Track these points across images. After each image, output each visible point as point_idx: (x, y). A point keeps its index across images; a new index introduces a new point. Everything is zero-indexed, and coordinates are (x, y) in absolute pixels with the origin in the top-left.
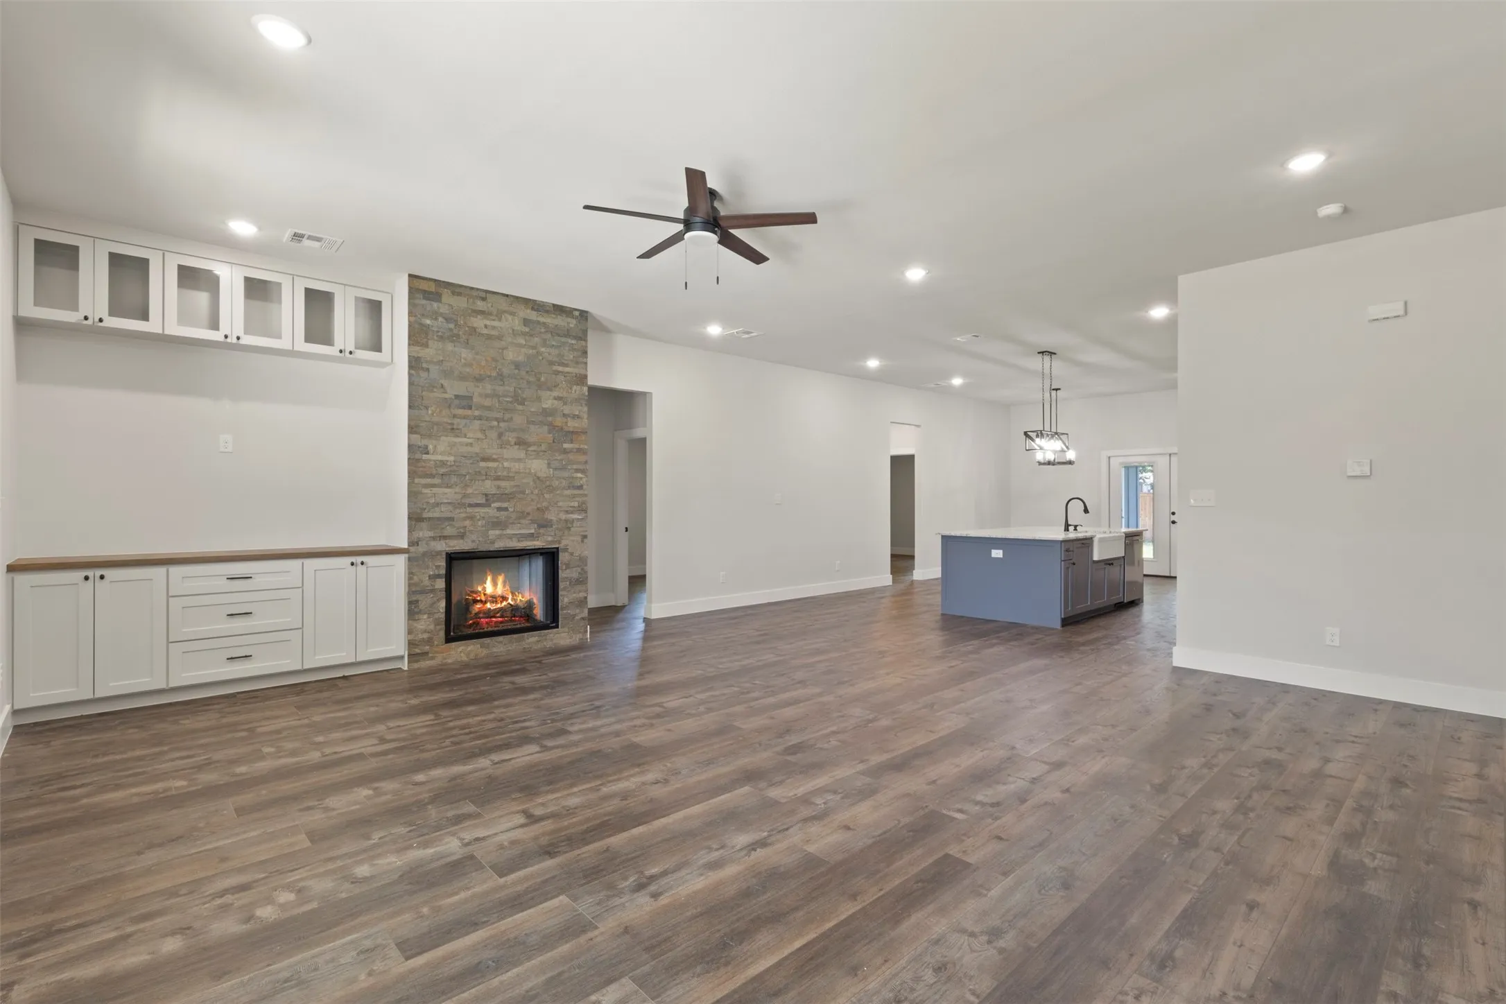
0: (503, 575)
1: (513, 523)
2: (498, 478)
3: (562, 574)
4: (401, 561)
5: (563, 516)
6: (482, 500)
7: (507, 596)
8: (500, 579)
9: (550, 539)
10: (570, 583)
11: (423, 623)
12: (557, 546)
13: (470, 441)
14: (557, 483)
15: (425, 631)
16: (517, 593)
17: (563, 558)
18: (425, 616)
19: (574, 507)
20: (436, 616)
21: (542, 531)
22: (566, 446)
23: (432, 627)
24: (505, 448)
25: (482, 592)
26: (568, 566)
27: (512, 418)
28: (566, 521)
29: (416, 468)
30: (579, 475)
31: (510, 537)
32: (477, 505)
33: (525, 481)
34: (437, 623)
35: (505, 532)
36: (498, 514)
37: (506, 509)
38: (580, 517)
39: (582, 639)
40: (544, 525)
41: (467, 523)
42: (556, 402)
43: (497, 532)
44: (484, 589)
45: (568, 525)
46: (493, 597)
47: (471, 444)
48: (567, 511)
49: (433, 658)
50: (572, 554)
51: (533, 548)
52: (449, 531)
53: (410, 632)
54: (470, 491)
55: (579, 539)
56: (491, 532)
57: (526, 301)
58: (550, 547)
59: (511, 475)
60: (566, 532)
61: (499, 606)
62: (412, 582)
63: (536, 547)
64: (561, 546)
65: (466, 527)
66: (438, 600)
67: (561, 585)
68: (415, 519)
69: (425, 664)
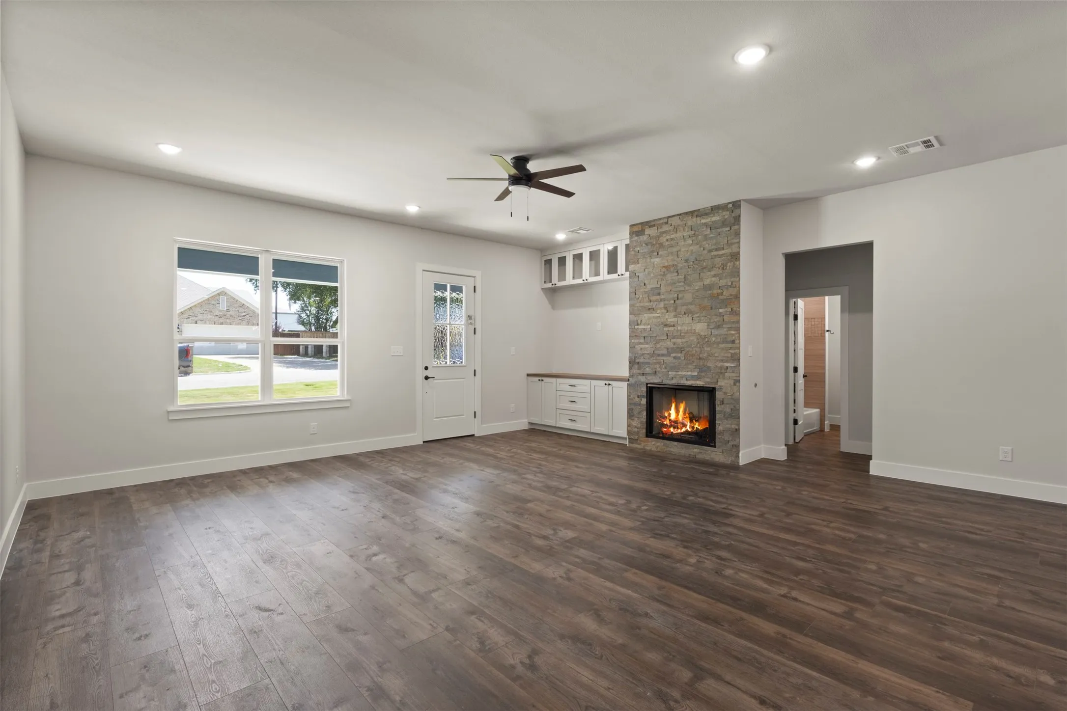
0: (684, 402)
1: (683, 368)
2: (674, 337)
3: (718, 408)
4: (625, 384)
5: (720, 364)
6: (665, 352)
7: (686, 423)
8: (682, 407)
9: (708, 380)
10: (724, 415)
11: (635, 422)
12: (713, 386)
13: (659, 315)
14: (714, 339)
15: (636, 427)
16: (694, 421)
17: (719, 395)
18: (636, 419)
19: (728, 357)
20: (642, 420)
21: (703, 374)
22: (721, 310)
23: (639, 425)
24: (679, 317)
25: (668, 417)
26: (722, 403)
27: (684, 296)
28: (721, 368)
29: (633, 334)
30: (733, 332)
31: (682, 377)
32: (663, 355)
33: (691, 339)
34: (641, 422)
35: (678, 373)
36: (674, 361)
37: (679, 358)
38: (732, 365)
39: (733, 462)
40: (703, 370)
41: (657, 366)
42: (714, 279)
43: (674, 373)
44: (669, 415)
45: (722, 371)
46: (676, 422)
47: (659, 316)
48: (722, 360)
49: (640, 444)
50: (725, 393)
51: (696, 385)
52: (648, 370)
53: (629, 426)
54: (658, 346)
55: (732, 382)
56: (670, 373)
57: (692, 213)
58: (707, 386)
59: (682, 335)
60: (721, 376)
61: (679, 431)
62: (630, 398)
63: (698, 385)
64: (717, 387)
65: (656, 368)
66: (642, 411)
67: (718, 416)
68: (632, 363)
69: (635, 446)
